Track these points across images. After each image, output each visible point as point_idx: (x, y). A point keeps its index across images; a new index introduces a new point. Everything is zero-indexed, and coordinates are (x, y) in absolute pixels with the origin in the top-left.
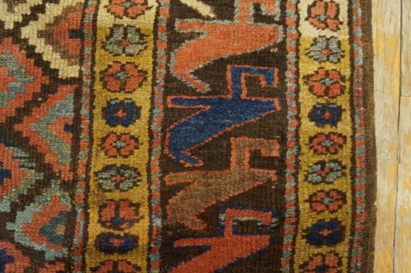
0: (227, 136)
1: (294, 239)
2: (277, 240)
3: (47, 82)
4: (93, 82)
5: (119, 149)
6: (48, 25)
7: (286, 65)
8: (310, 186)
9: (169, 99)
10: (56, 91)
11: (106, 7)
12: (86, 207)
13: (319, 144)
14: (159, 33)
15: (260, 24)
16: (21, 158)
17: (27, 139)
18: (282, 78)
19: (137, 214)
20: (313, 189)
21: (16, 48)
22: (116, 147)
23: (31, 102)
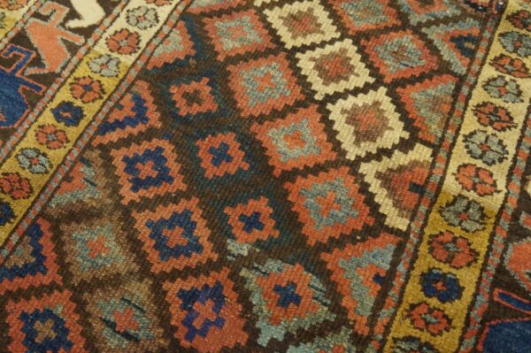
3: (371, 224)
4: (419, 243)
5: (427, 324)
6: (391, 170)
9: (497, 291)
10: (378, 236)
11: (454, 174)
14: (502, 220)
16: (317, 289)
17: (330, 273)
21: (351, 179)
22: (425, 319)
23: (348, 237)
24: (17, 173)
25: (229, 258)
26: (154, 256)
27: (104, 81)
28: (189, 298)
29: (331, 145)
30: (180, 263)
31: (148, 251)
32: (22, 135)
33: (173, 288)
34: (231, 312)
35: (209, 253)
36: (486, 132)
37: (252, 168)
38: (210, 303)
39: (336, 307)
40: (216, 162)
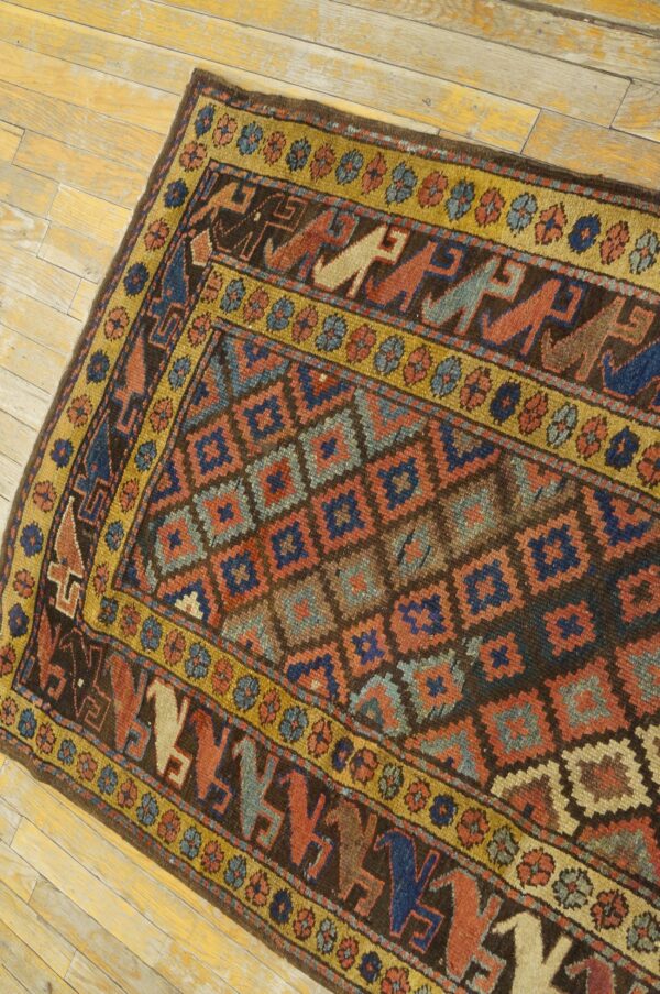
0: (387, 880)
1: (288, 882)
2: (293, 869)
3: (497, 763)
4: (479, 801)
5: (414, 795)
6: (550, 790)
7: (424, 962)
8: (322, 918)
9: (438, 855)
11: (542, 849)
12: (380, 744)
13: (350, 946)
15: (469, 964)
17: (456, 723)
18: (415, 953)
19: (359, 780)
20: (319, 918)
21: (542, 752)
23: (487, 742)
24: (547, 411)
25: (464, 640)
26: (468, 570)
28: (433, 604)
29: (579, 737)
30: (462, 595)
31: (472, 564)
32: (594, 401)
33: (440, 589)
34: (423, 640)
35: (470, 620)
36: (591, 894)
37: (554, 657)
38: (429, 622)
39: (427, 725)
40: (561, 623)
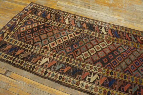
10: (113, 44)
14: (109, 36)
16: (119, 48)
22: (118, 41)
27: (106, 71)
